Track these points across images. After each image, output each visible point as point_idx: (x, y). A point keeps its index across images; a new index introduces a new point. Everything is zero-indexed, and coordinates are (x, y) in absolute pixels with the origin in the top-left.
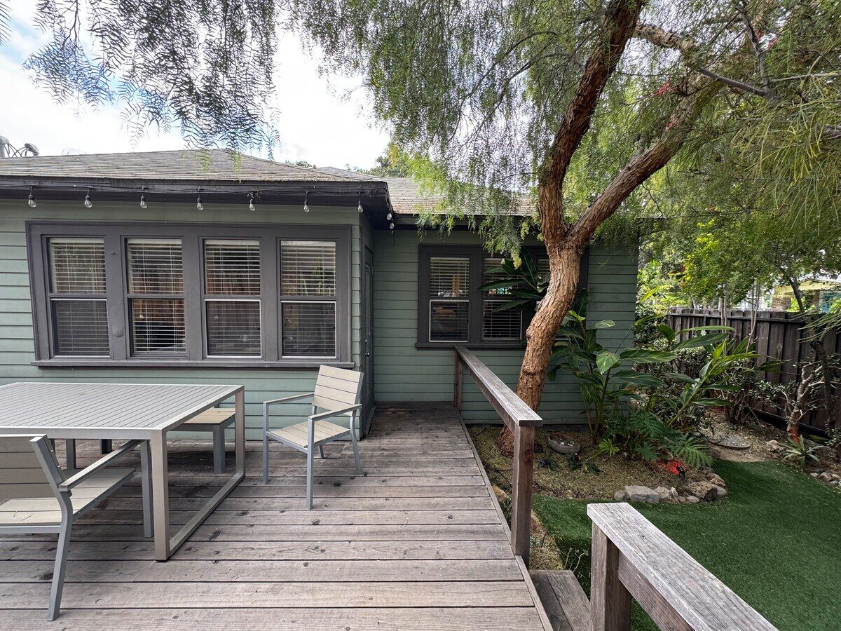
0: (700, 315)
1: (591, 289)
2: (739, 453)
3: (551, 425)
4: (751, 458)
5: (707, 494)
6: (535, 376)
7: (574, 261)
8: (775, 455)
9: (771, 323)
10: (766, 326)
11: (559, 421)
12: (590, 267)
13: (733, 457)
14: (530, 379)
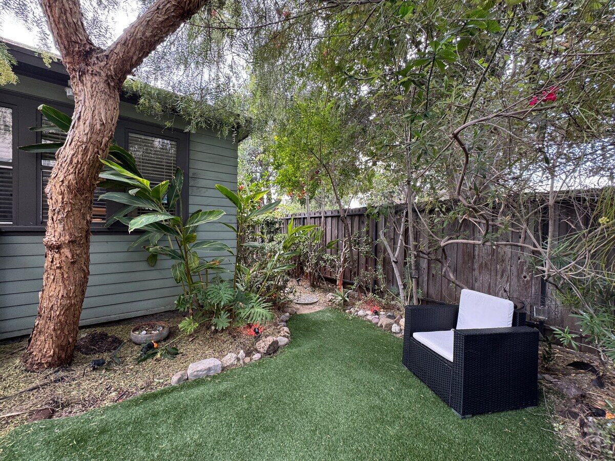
0: (300, 217)
1: (194, 174)
2: (311, 306)
3: (152, 315)
4: (317, 308)
5: (269, 348)
6: (62, 251)
7: (103, 92)
8: (330, 303)
9: (332, 217)
10: (330, 219)
11: (163, 309)
12: (191, 152)
13: (305, 311)
14: (57, 256)
